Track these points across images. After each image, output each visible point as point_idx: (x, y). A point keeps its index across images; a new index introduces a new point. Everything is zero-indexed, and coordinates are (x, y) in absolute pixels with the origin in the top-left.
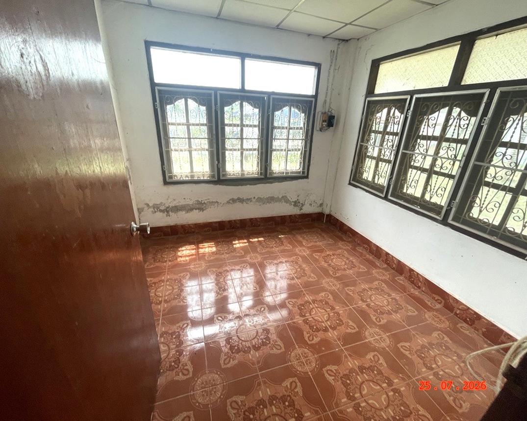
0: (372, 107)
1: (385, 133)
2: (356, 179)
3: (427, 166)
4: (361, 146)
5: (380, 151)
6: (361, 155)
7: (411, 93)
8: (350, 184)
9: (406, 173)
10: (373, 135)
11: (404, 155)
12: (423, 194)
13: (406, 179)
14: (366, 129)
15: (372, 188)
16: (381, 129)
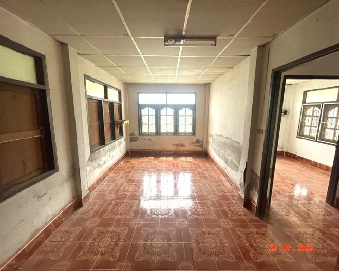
0: (305, 107)
1: (313, 116)
2: (300, 135)
3: (333, 127)
4: (302, 122)
5: (312, 123)
6: (302, 126)
7: (323, 103)
8: (297, 137)
9: (324, 131)
10: (307, 118)
11: (322, 124)
12: (334, 138)
13: (325, 133)
14: (303, 115)
15: (309, 138)
16: (311, 115)
